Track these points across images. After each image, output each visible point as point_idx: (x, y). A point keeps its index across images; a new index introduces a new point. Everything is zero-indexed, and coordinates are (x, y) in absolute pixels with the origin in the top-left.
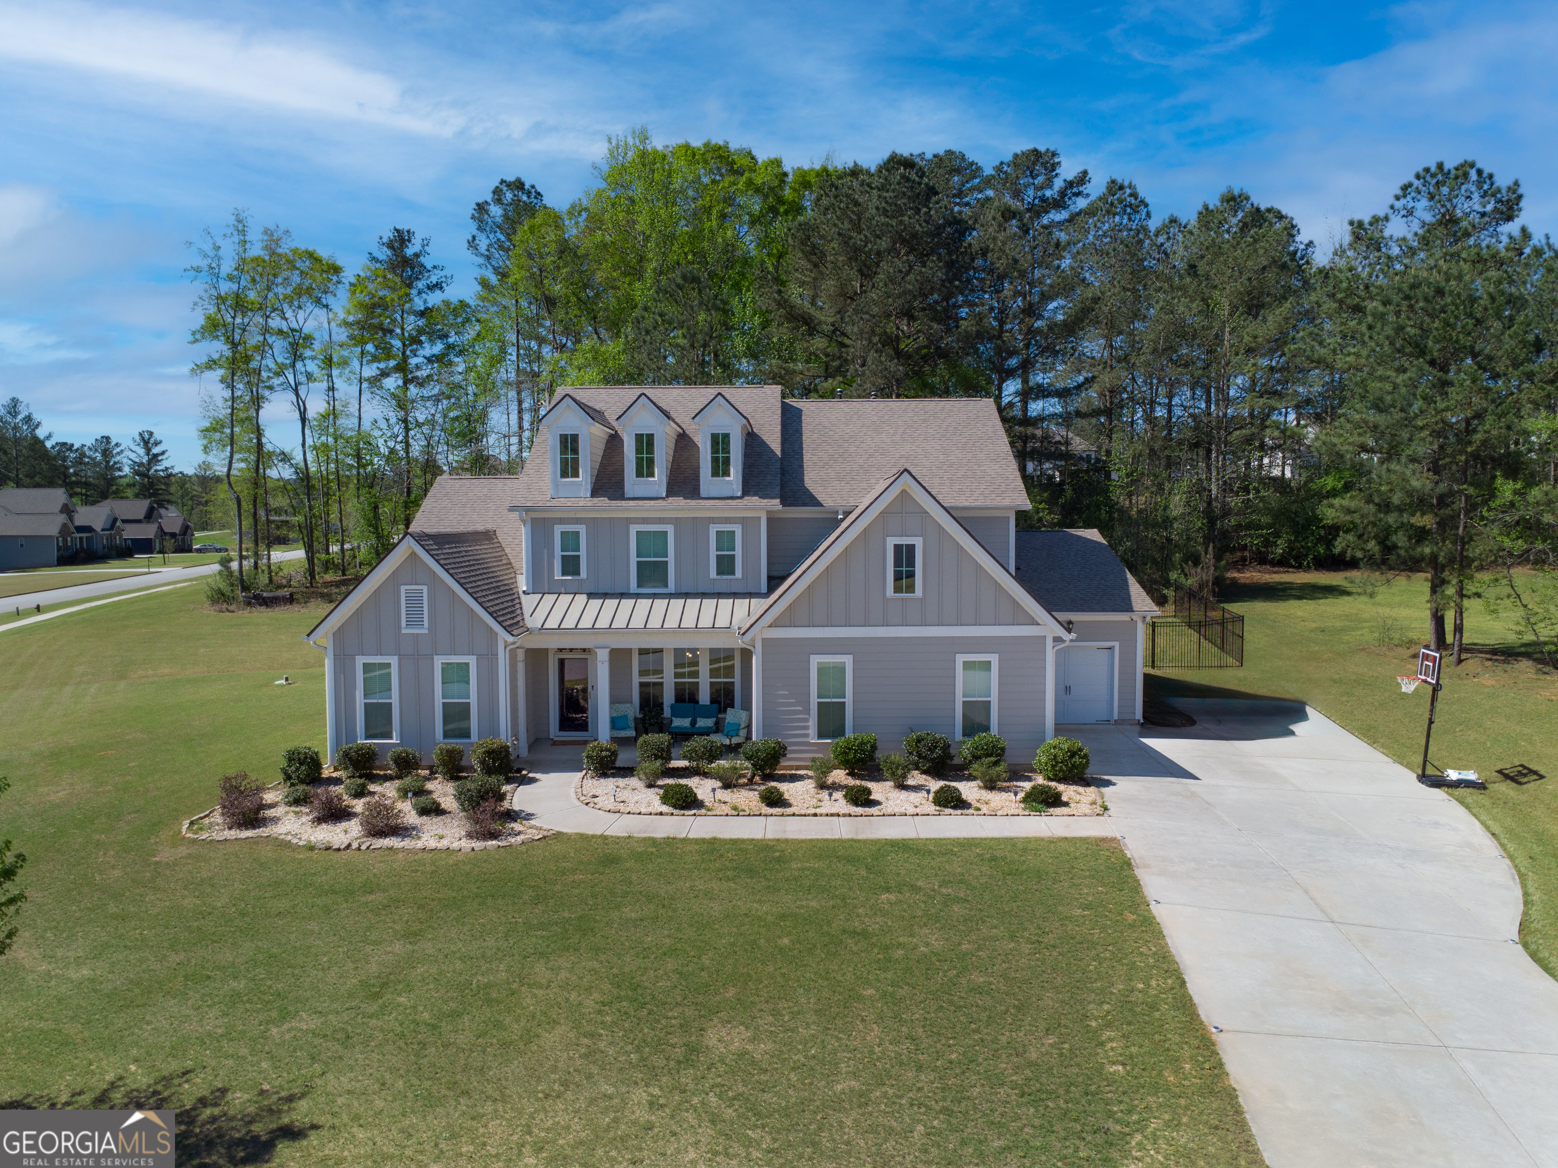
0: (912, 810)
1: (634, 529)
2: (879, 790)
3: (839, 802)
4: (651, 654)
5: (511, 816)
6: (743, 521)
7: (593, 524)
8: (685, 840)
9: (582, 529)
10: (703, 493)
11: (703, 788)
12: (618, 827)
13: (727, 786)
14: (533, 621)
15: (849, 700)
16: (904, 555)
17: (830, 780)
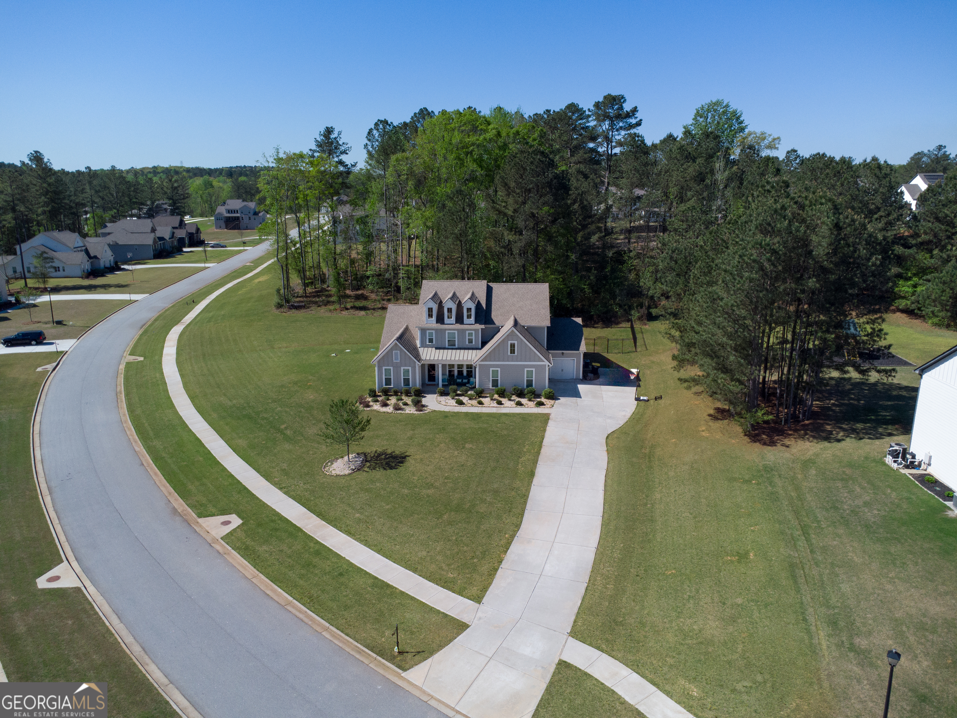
0: (510, 406)
1: (447, 332)
2: (504, 400)
3: (495, 404)
4: (452, 366)
5: (423, 406)
6: (475, 330)
7: (436, 330)
8: (461, 412)
9: (434, 332)
10: (465, 323)
11: (465, 399)
12: (447, 409)
13: (470, 399)
14: (423, 357)
15: (499, 378)
16: (513, 346)
17: (494, 398)
